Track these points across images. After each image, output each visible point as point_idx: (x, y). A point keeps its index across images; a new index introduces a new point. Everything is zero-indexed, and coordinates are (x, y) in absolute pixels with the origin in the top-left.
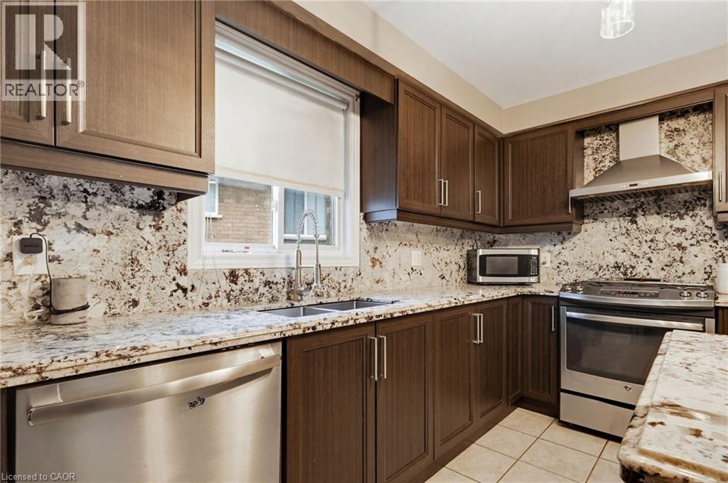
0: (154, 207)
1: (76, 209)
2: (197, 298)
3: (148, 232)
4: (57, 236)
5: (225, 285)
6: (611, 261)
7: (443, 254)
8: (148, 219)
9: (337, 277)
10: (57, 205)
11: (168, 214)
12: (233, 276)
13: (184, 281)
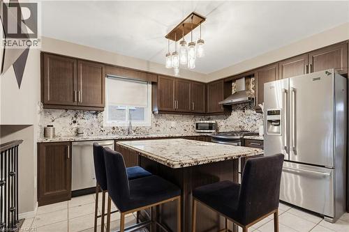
0: (96, 113)
1: (82, 115)
2: (105, 133)
3: (95, 119)
4: (78, 120)
5: (112, 130)
6: (238, 125)
7: (186, 123)
8: (95, 116)
9: (144, 129)
10: (79, 114)
11: (99, 115)
12: (114, 128)
13: (102, 129)
